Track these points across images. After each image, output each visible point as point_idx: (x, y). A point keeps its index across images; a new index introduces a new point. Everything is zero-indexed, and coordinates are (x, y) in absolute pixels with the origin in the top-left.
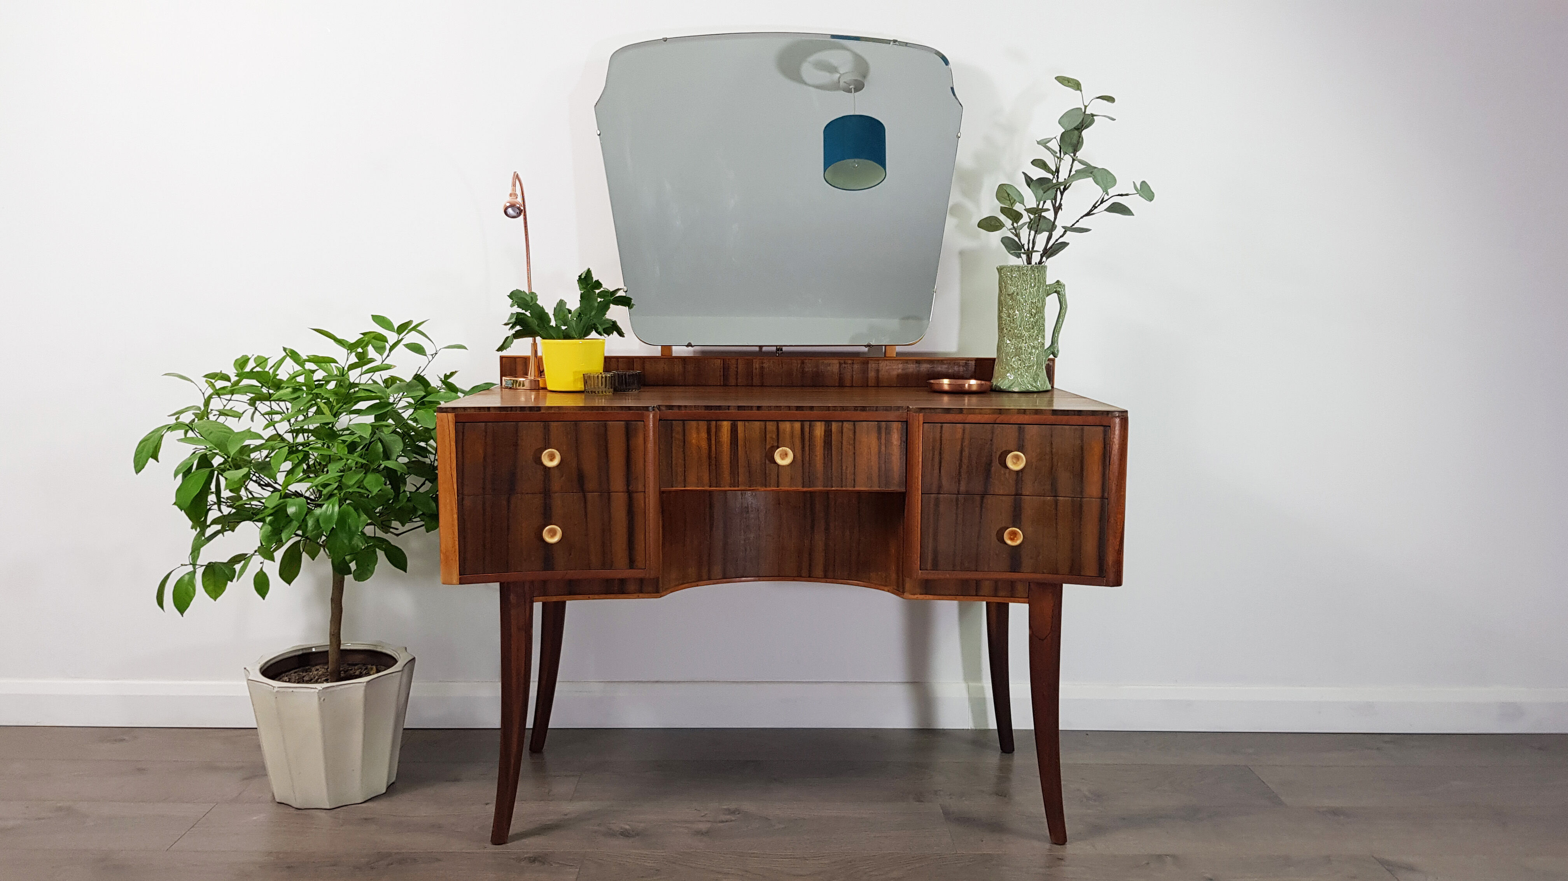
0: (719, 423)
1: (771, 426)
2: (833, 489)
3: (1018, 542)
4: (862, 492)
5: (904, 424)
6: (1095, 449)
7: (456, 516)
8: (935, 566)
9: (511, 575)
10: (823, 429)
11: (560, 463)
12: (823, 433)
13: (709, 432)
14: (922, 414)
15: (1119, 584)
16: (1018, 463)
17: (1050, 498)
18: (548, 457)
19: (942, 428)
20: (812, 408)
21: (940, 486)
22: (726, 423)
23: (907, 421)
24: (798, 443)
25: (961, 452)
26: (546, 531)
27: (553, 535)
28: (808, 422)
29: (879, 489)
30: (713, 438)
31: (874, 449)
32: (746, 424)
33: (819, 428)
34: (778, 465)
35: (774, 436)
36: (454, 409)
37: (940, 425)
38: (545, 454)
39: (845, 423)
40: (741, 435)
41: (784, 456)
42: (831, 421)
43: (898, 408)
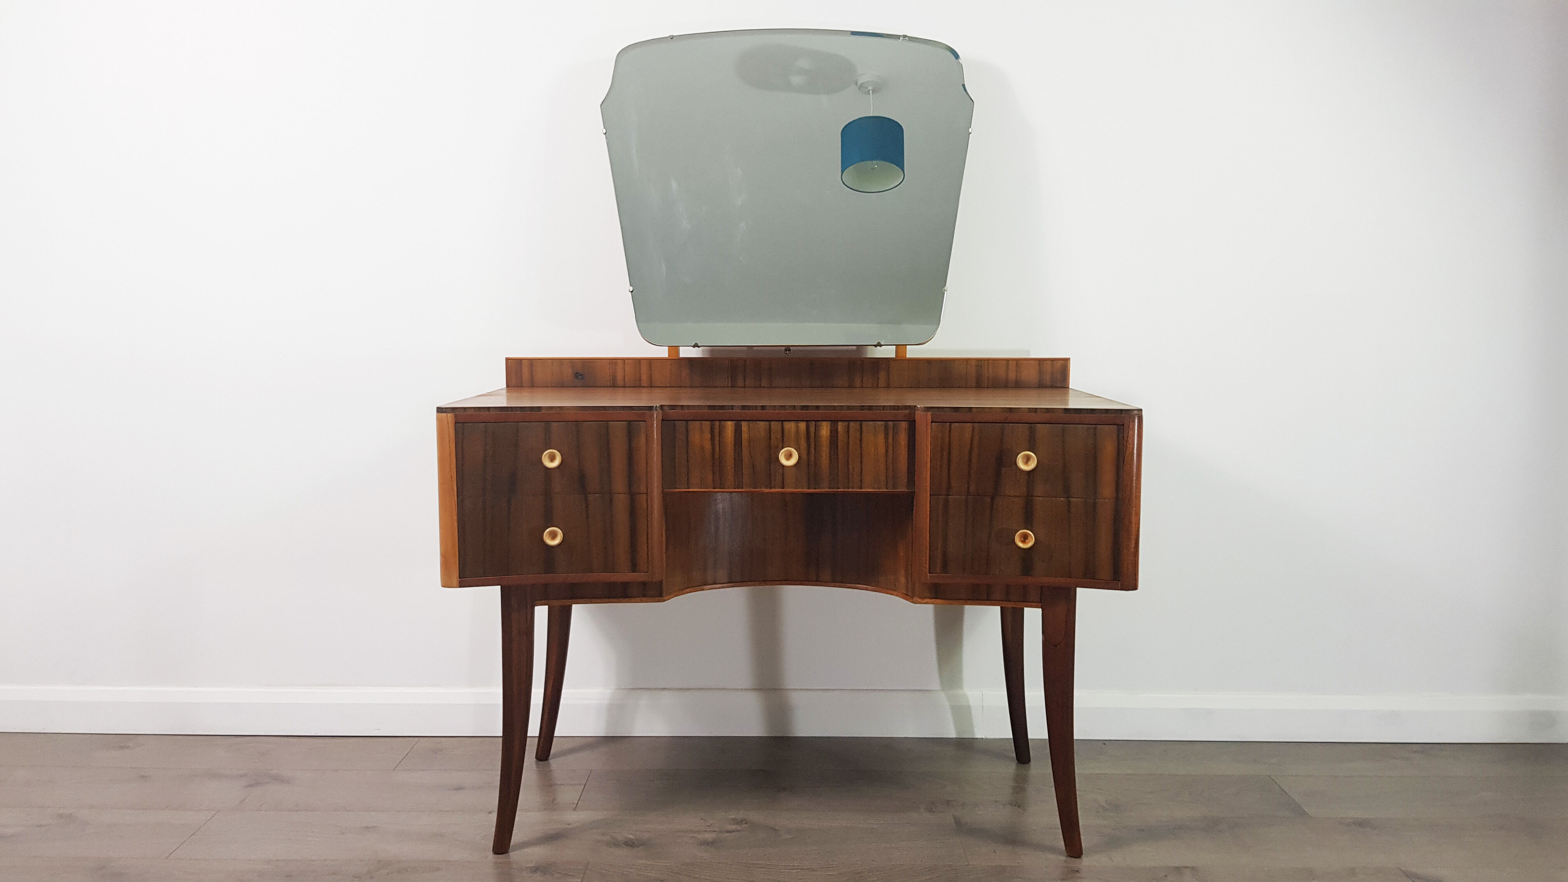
0: (723, 423)
1: (776, 426)
2: (840, 490)
3: (1030, 544)
4: (870, 493)
5: (912, 424)
6: (1108, 449)
7: (455, 518)
8: (945, 568)
9: (513, 579)
10: (829, 428)
11: (561, 464)
12: (829, 434)
13: (712, 432)
14: (931, 413)
15: (1135, 588)
16: (1029, 463)
17: (1062, 499)
18: (549, 458)
19: (950, 427)
20: (817, 407)
21: (949, 487)
22: (729, 423)
23: (915, 421)
24: (803, 442)
25: (970, 452)
26: (547, 533)
27: (553, 538)
28: (814, 422)
29: (886, 490)
30: (717, 438)
31: (882, 450)
32: (750, 424)
33: (825, 428)
34: (783, 466)
35: (779, 436)
36: (453, 410)
37: (948, 424)
38: (545, 455)
39: (851, 423)
40: (745, 436)
41: (789, 456)
42: (837, 421)
43: (906, 407)
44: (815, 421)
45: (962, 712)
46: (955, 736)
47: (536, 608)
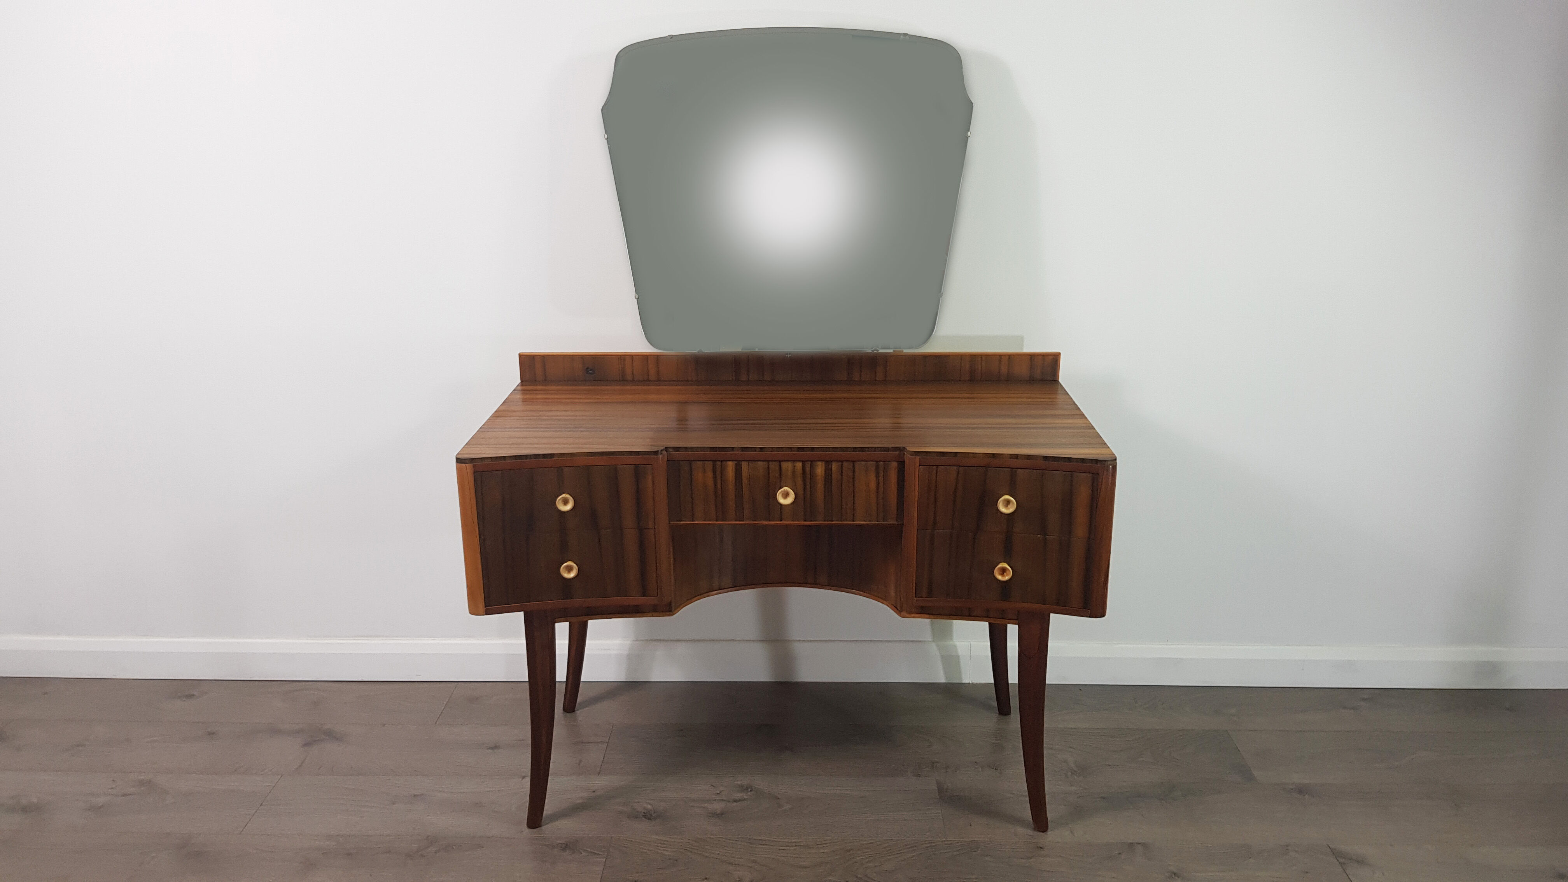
0: (724, 463)
1: (774, 466)
2: (834, 522)
3: (1007, 578)
4: (860, 525)
5: (902, 464)
6: (1083, 494)
7: (479, 555)
8: (930, 593)
9: (533, 605)
10: (824, 468)
11: (573, 508)
12: (823, 472)
13: (714, 472)
14: (919, 457)
15: (1103, 615)
16: (1009, 506)
17: (1039, 536)
18: (562, 502)
19: (937, 471)
20: (813, 449)
21: (935, 523)
22: (730, 463)
23: (904, 461)
24: (799, 481)
25: (955, 492)
26: (564, 568)
27: (569, 571)
28: (809, 463)
29: (877, 523)
30: (719, 477)
31: (873, 485)
32: (750, 464)
33: (820, 467)
34: (781, 505)
35: (777, 475)
36: (472, 460)
37: (935, 467)
38: (558, 501)
39: (845, 464)
40: (745, 474)
41: (786, 495)
42: (832, 461)
43: (895, 449)
44: (811, 461)
45: (951, 660)
46: (944, 682)
47: (557, 625)
